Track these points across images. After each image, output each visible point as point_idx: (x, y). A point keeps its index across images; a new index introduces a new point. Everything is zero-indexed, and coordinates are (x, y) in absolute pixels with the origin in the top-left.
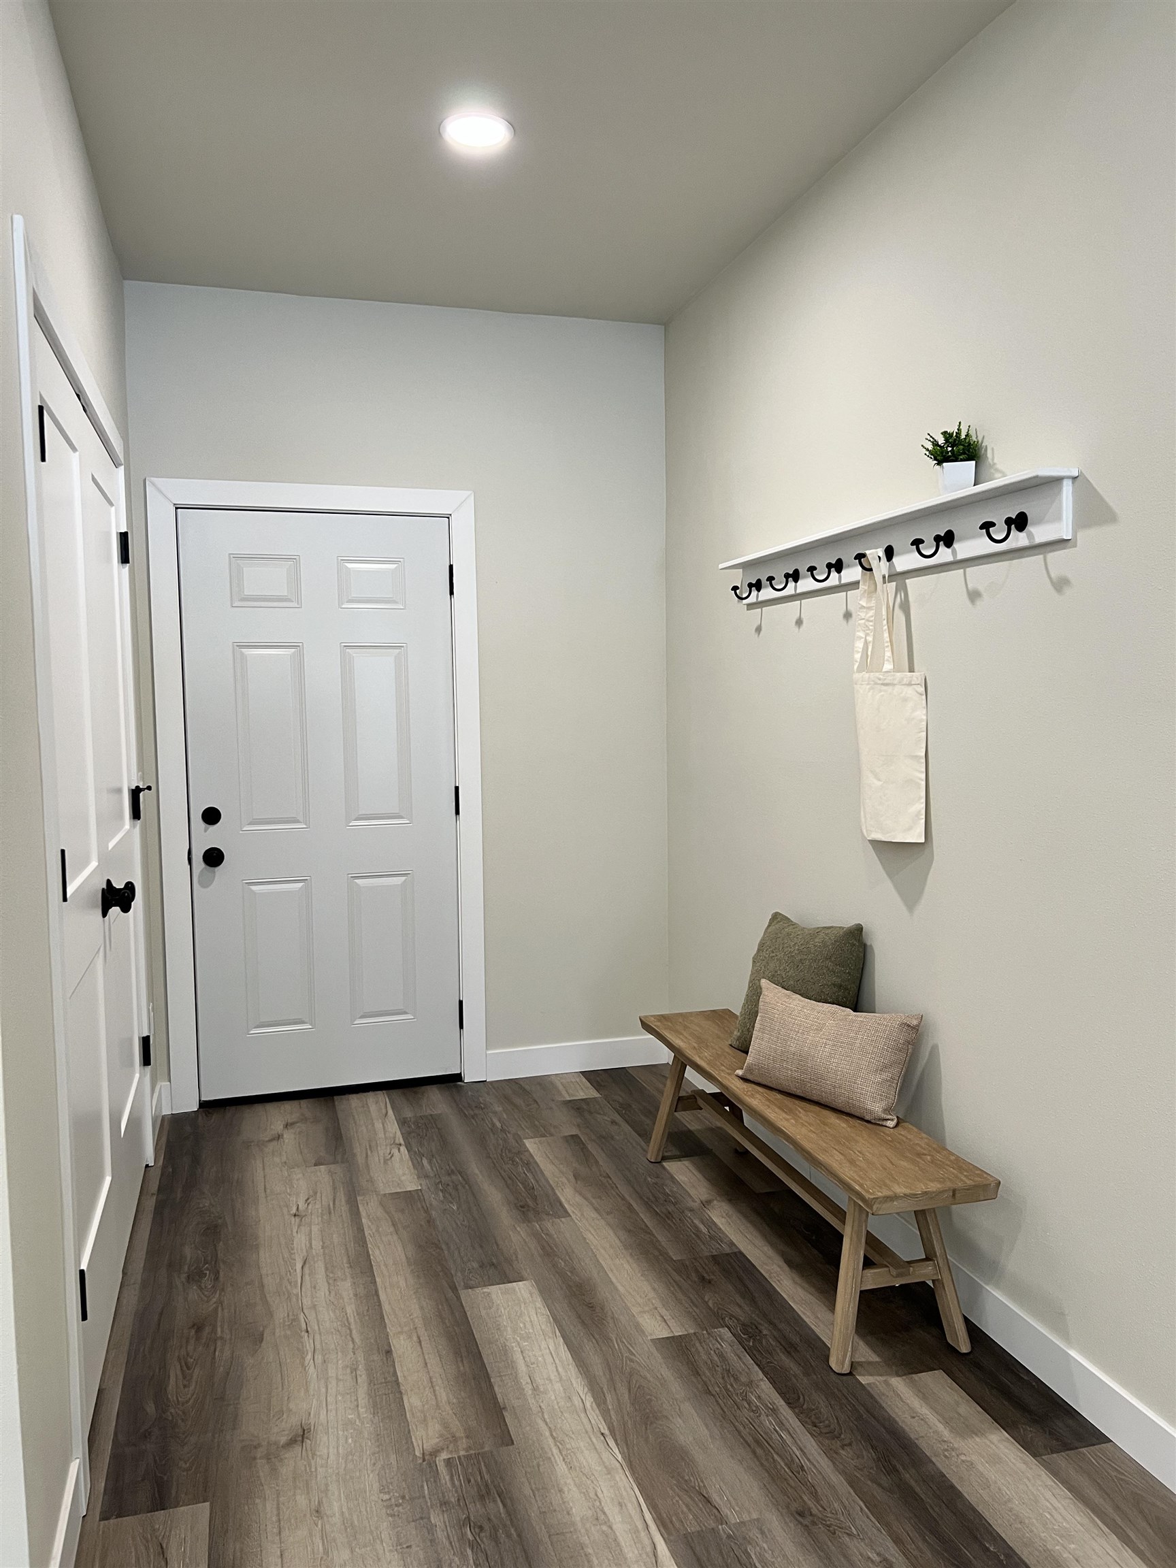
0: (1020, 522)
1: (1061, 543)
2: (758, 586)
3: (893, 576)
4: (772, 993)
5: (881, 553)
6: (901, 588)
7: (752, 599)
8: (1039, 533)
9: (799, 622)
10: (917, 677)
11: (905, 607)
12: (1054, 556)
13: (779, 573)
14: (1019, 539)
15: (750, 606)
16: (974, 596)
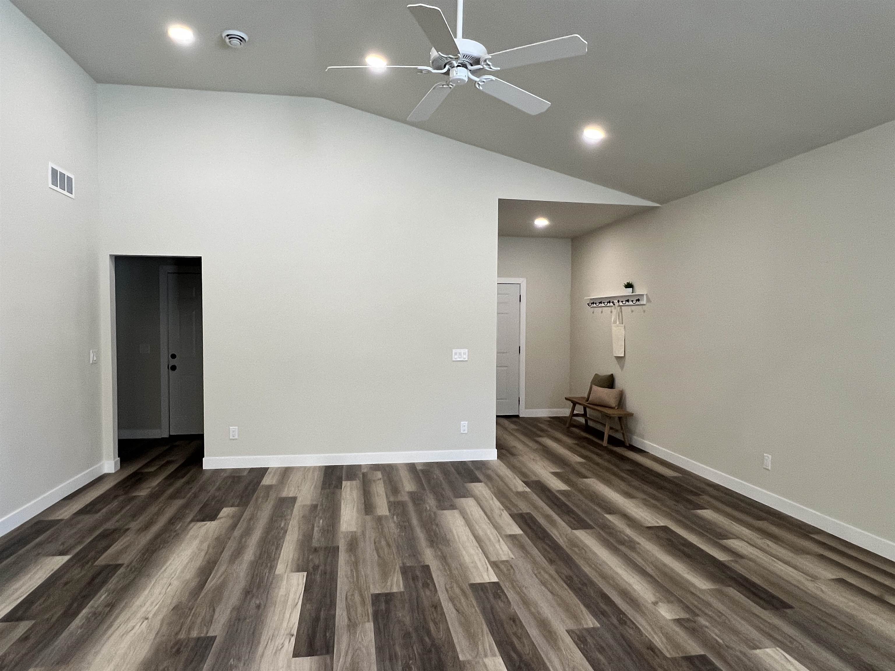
0: (638, 300)
1: (644, 305)
2: (593, 303)
3: (619, 306)
4: (595, 388)
5: (617, 301)
6: (621, 308)
7: (592, 306)
8: (641, 302)
9: (602, 312)
10: (623, 325)
11: (621, 312)
12: (644, 306)
13: (598, 302)
14: (638, 303)
15: (591, 307)
16: (632, 311)
